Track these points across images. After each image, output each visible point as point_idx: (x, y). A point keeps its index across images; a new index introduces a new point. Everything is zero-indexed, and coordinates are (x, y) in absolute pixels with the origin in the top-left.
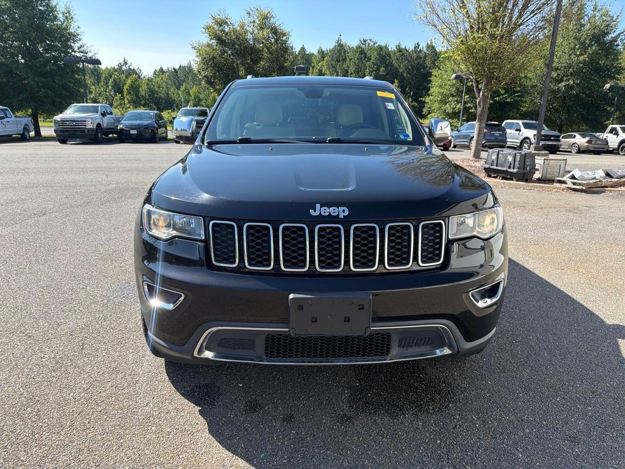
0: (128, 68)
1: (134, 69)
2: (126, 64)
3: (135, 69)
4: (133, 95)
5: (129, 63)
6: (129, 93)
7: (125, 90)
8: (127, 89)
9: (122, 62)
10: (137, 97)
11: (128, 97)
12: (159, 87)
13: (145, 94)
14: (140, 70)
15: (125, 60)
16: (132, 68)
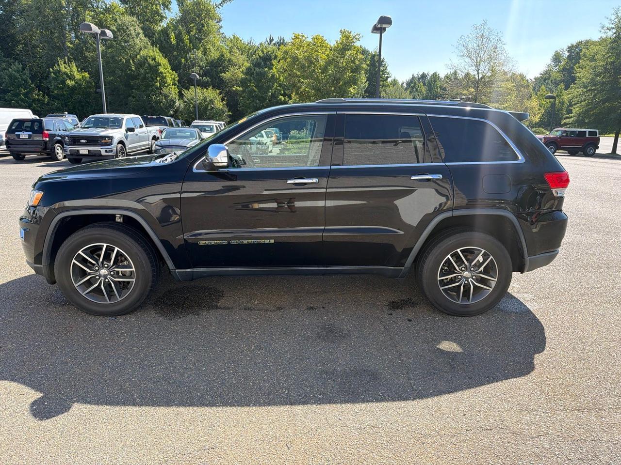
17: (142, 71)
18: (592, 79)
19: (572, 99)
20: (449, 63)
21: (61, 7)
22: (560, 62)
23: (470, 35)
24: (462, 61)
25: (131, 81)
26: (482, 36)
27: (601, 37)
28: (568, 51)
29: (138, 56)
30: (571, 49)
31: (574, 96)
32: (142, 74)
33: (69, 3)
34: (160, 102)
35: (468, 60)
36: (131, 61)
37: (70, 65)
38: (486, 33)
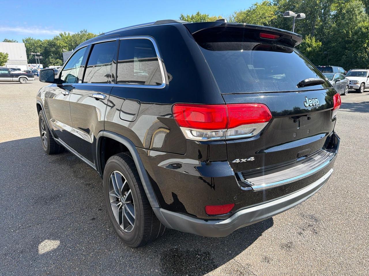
17: (355, 37)
21: (316, 5)
25: (346, 45)
29: (356, 28)
32: (356, 39)
33: (321, 1)
34: (363, 57)
36: (350, 32)
37: (312, 38)
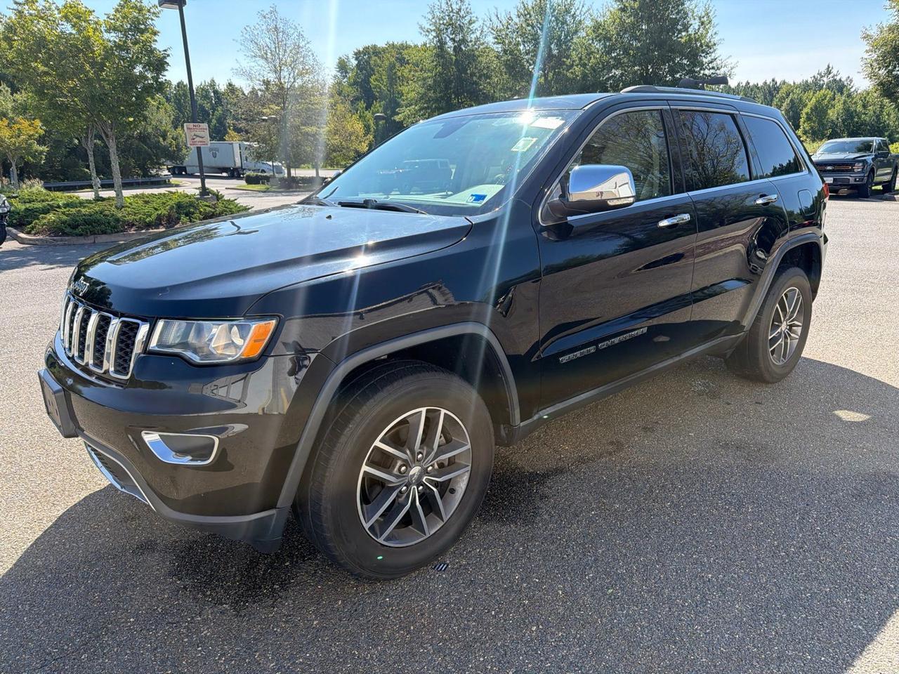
0: (831, 79)
1: (840, 80)
2: (830, 73)
3: (842, 80)
4: (814, 122)
5: (834, 72)
6: (809, 119)
7: (804, 116)
8: (807, 114)
9: (823, 70)
10: (821, 123)
11: (806, 125)
12: (864, 106)
13: (838, 119)
14: (851, 81)
15: (829, 67)
16: (838, 78)
18: (425, 93)
19: (404, 119)
20: (237, 66)
22: (346, 72)
23: (257, 26)
24: (253, 64)
26: (276, 28)
27: (388, 43)
28: (356, 59)
30: (358, 55)
31: (405, 116)
35: (262, 62)
38: (280, 25)
